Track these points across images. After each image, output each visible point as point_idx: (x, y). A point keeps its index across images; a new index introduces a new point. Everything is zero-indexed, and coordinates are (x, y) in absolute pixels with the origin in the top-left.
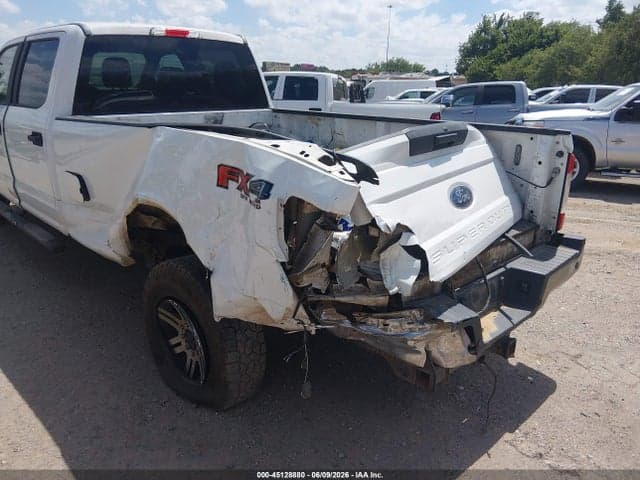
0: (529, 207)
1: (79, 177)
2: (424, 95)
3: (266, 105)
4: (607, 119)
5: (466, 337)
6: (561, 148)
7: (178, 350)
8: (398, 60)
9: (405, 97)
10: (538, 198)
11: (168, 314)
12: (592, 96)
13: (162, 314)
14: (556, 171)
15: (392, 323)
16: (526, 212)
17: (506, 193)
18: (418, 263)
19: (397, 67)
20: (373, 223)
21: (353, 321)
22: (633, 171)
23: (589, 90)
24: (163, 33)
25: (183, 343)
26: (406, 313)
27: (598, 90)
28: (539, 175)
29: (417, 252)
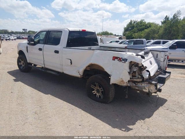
0: (160, 66)
1: (70, 60)
2: (117, 42)
3: (98, 45)
4: (167, 48)
5: (155, 87)
6: (166, 54)
7: (94, 93)
8: (106, 32)
9: (111, 42)
10: (162, 64)
11: (93, 86)
12: (162, 43)
13: (92, 86)
14: (165, 59)
15: (143, 84)
16: (160, 67)
17: (156, 63)
18: (148, 73)
19: (106, 34)
20: (143, 66)
21: (135, 84)
22: (176, 61)
23: (161, 41)
24: (82, 31)
25: (96, 92)
26: (145, 82)
27: (163, 41)
28: (162, 60)
29: (148, 71)
